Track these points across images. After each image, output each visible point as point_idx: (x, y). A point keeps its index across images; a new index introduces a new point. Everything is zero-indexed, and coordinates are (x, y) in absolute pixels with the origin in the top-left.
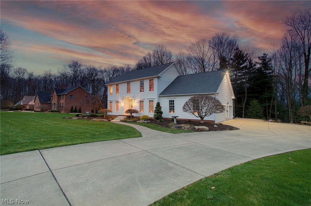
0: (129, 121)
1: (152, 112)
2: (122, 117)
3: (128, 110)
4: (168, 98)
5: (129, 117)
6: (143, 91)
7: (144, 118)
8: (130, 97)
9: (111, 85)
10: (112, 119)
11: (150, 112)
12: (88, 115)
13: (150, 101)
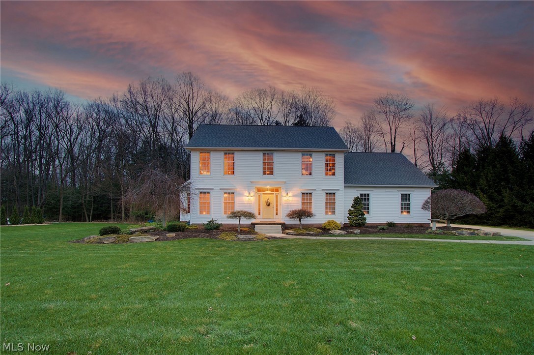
1: (331, 213)
4: (358, 191)
6: (310, 175)
8: (274, 185)
9: (206, 151)
11: (326, 213)
13: (327, 194)
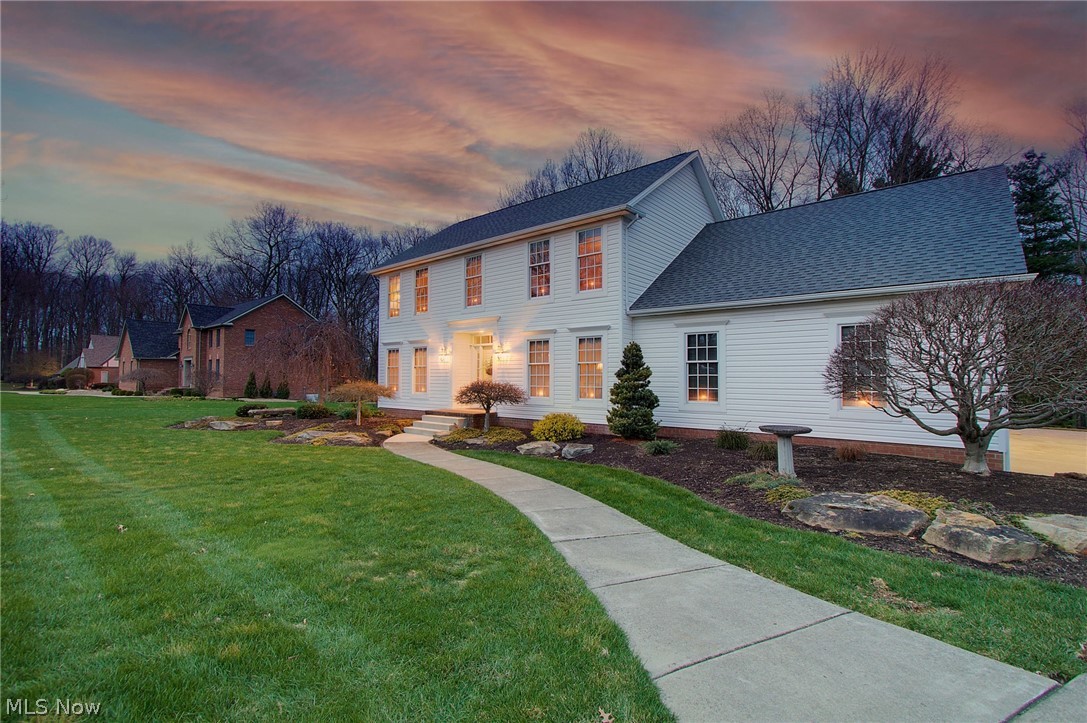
0: (479, 442)
1: (592, 395)
2: (444, 421)
3: (468, 383)
4: (678, 326)
5: (476, 421)
6: (547, 293)
7: (559, 426)
8: (482, 327)
9: (395, 273)
10: (395, 433)
11: (581, 394)
12: (288, 412)
13: (581, 341)
